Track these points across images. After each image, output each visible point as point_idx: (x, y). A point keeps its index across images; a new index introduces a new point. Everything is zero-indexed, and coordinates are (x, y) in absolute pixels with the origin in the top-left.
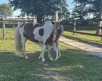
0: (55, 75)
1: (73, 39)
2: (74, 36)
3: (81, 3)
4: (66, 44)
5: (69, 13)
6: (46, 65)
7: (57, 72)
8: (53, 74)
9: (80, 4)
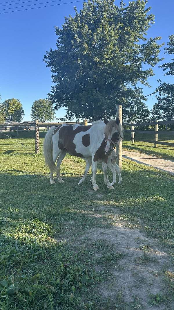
0: (113, 212)
1: (154, 154)
2: (156, 150)
3: (168, 93)
4: (140, 163)
5: (147, 111)
6: (99, 196)
7: (118, 207)
8: (109, 211)
9: (166, 95)
